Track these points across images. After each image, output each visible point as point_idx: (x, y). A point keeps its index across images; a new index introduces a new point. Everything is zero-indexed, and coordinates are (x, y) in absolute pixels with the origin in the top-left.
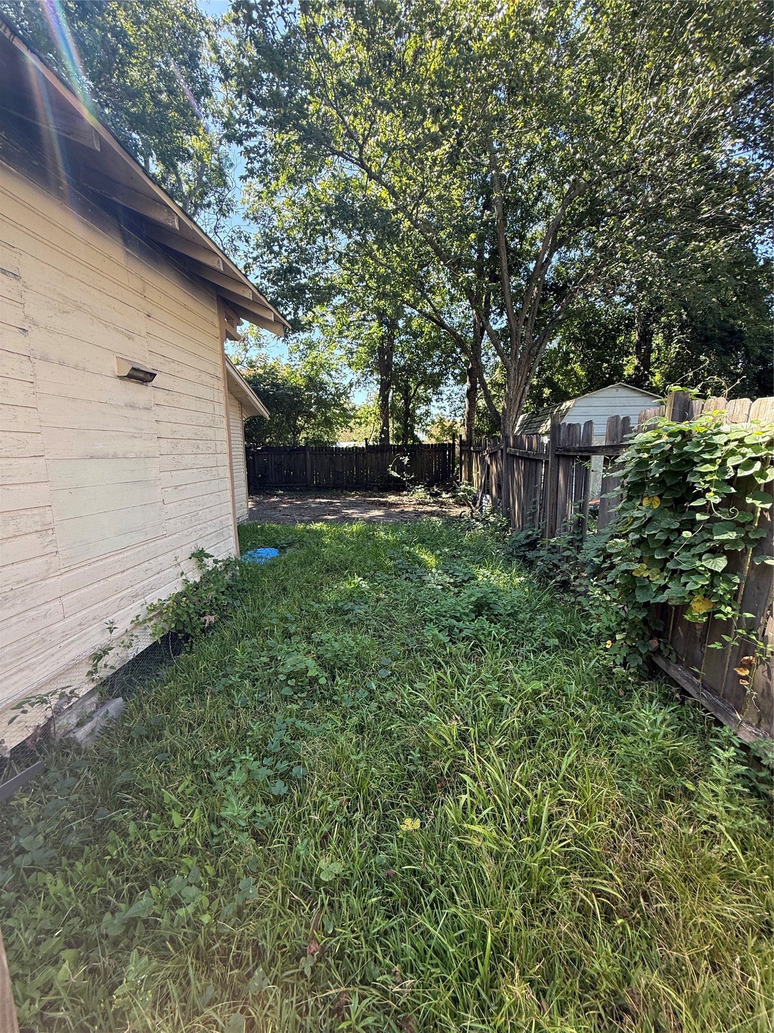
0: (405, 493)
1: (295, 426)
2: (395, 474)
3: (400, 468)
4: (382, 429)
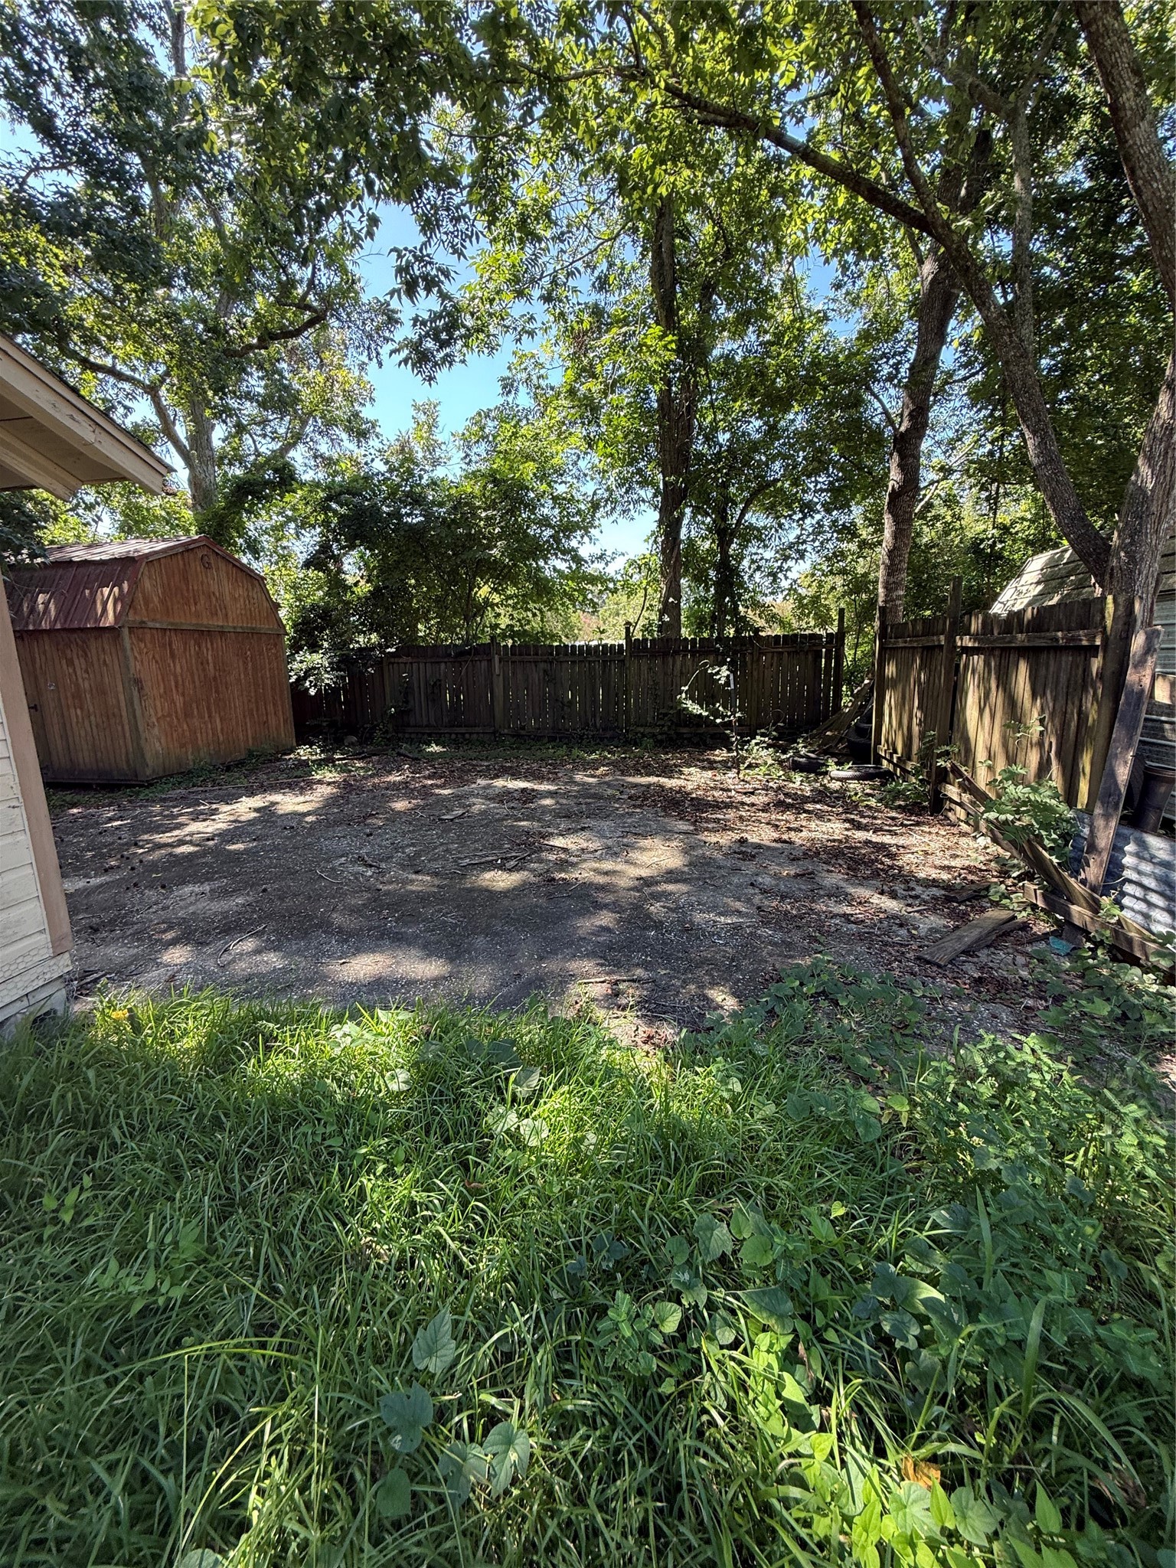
0: (720, 754)
1: (470, 599)
2: (695, 708)
3: (708, 692)
4: (665, 603)
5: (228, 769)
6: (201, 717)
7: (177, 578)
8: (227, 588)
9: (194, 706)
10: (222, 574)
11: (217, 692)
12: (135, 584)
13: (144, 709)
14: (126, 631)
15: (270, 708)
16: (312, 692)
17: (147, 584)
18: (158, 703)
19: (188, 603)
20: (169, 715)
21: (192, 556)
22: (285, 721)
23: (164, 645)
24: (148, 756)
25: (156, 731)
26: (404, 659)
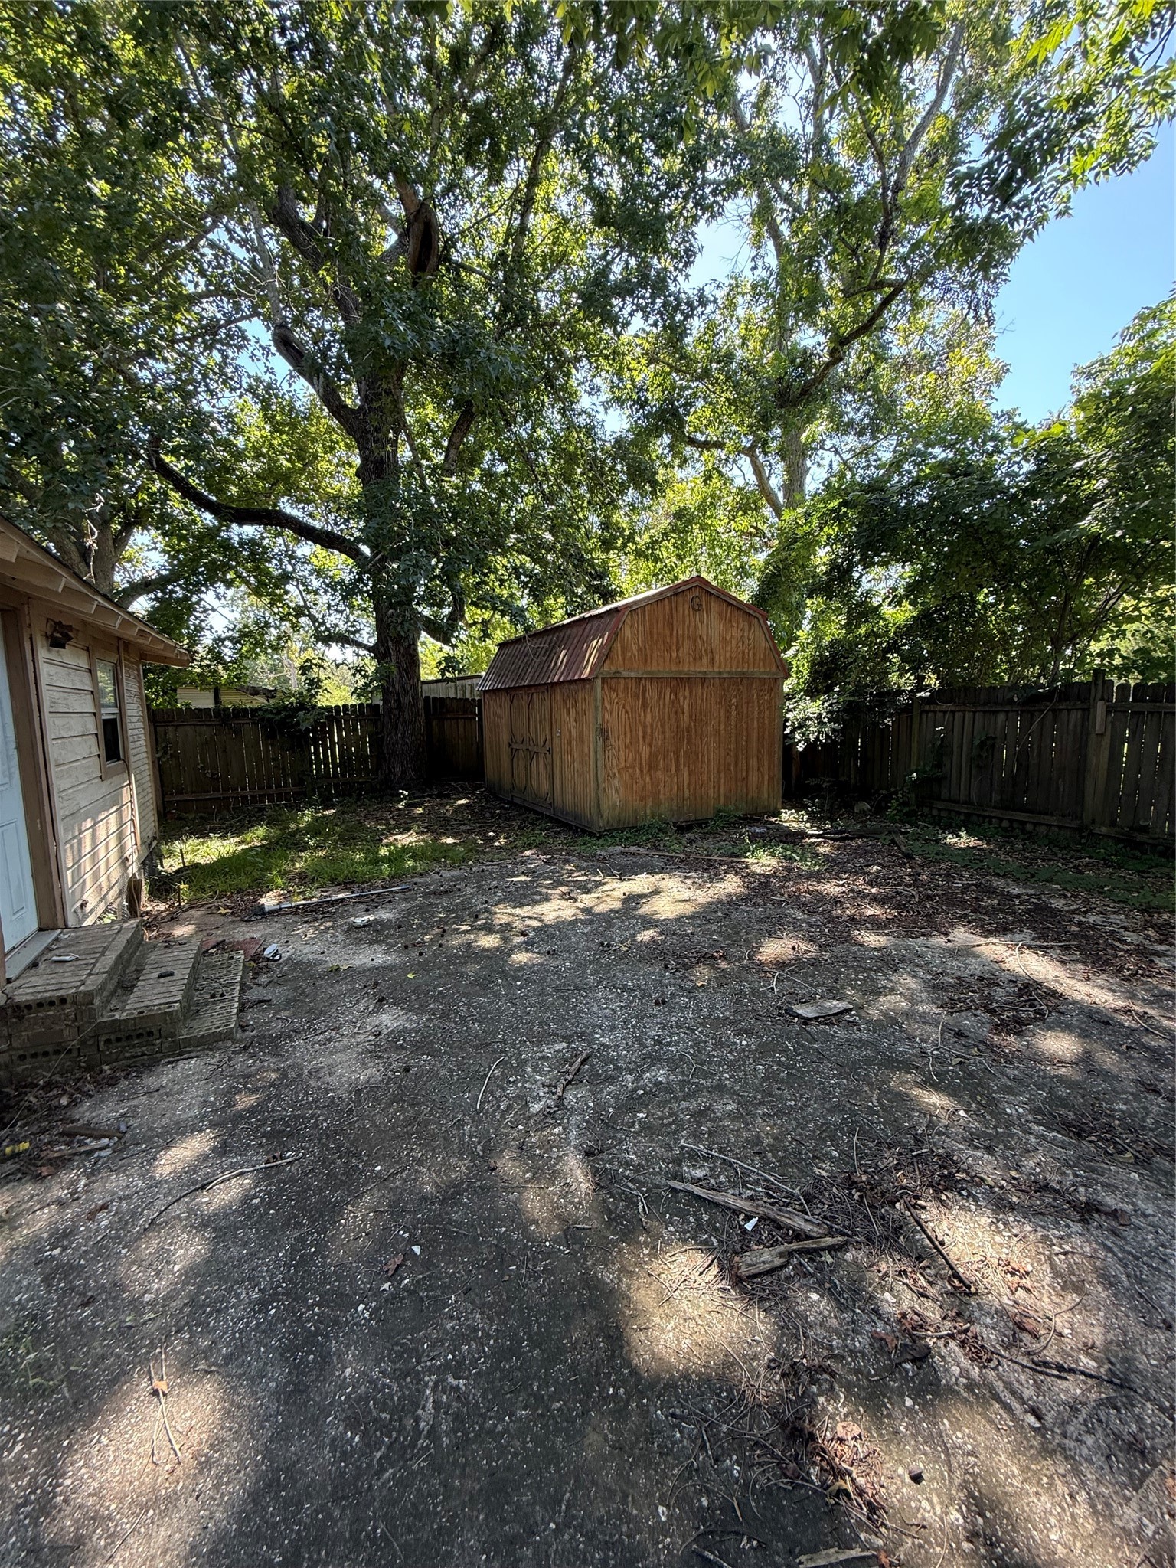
5: (682, 829)
6: (667, 769)
7: (661, 625)
8: (717, 628)
9: (661, 757)
10: (714, 615)
11: (689, 742)
12: (615, 634)
13: (606, 759)
14: (599, 681)
15: (753, 763)
16: (801, 747)
17: (628, 633)
18: (622, 754)
19: (670, 651)
20: (632, 766)
21: (680, 599)
22: (771, 779)
23: (637, 695)
24: (605, 808)
25: (616, 782)
26: (943, 707)
